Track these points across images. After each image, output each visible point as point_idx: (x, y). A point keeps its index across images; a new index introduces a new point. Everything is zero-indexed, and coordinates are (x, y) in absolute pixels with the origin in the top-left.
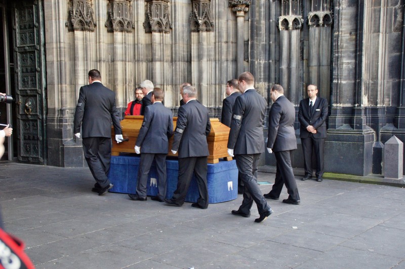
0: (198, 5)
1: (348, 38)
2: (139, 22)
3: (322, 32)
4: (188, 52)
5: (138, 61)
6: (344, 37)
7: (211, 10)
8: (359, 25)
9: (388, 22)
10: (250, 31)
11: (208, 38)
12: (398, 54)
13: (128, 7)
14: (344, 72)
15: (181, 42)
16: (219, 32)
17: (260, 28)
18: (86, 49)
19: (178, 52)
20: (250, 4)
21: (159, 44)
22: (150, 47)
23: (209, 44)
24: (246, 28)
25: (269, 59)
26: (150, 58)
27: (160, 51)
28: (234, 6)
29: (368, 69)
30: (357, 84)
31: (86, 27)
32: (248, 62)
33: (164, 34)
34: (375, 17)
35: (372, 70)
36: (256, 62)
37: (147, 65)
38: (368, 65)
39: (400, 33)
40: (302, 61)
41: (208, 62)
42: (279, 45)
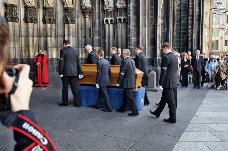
0: (67, 12)
1: (133, 28)
2: (40, 19)
3: (123, 26)
4: (63, 33)
5: (40, 36)
7: (74, 14)
8: (138, 23)
9: (149, 24)
11: (72, 26)
12: (153, 36)
13: (35, 11)
14: (132, 43)
15: (60, 28)
16: (77, 24)
17: (96, 23)
18: (14, 30)
19: (58, 33)
20: (91, 12)
21: (50, 29)
22: (45, 30)
23: (73, 29)
24: (90, 23)
25: (100, 37)
26: (46, 35)
27: (50, 32)
28: (84, 13)
29: (142, 42)
31: (14, 20)
32: (91, 38)
33: (52, 24)
34: (144, 20)
35: (144, 42)
36: (94, 38)
37: (44, 38)
38: (142, 40)
39: (154, 27)
40: (114, 38)
41: (73, 37)
42: (104, 30)
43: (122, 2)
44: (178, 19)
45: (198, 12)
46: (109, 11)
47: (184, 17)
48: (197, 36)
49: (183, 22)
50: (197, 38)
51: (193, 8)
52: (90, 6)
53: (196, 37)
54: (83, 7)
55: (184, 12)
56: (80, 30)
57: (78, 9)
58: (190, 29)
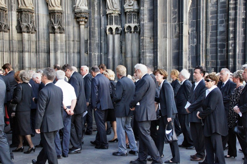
0: (54, 16)
1: (149, 41)
2: (13, 26)
3: (133, 36)
4: (47, 46)
5: (13, 52)
6: (147, 40)
7: (63, 20)
8: (155, 33)
9: (171, 32)
10: (88, 34)
11: (61, 37)
12: (177, 51)
13: (5, 15)
14: (147, 61)
15: (43, 40)
16: (68, 34)
17: (95, 32)
19: (40, 46)
20: (88, 17)
21: (27, 40)
22: (21, 43)
23: (61, 42)
24: (86, 32)
25: (101, 52)
26: (21, 50)
27: (28, 45)
28: (78, 18)
29: (161, 60)
30: (155, 69)
32: (87, 53)
33: (31, 34)
34: (164, 29)
35: (164, 60)
36: (93, 54)
37: (19, 54)
38: (161, 57)
39: (178, 39)
40: (121, 54)
41: (61, 53)
42: (107, 43)
43: (132, 3)
44: (214, 25)
45: (244, 14)
46: (113, 15)
47: (222, 22)
48: (242, 49)
49: (221, 29)
50: (242, 52)
51: (235, 8)
52: (87, 8)
53: (240, 51)
54: (76, 10)
55: (222, 14)
56: (72, 43)
57: (69, 12)
58: (232, 40)
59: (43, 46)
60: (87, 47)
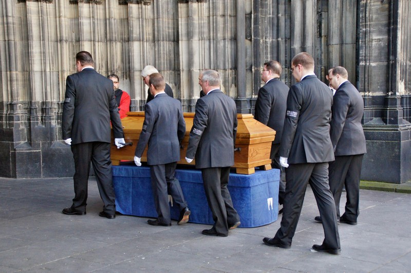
1: (379, 7)
4: (174, 28)
5: (111, 40)
6: (374, 6)
10: (252, 1)
11: (199, 9)
14: (373, 52)
15: (165, 16)
16: (213, 3)
18: (42, 26)
19: (161, 29)
21: (137, 18)
22: (126, 23)
23: (200, 18)
25: (278, 37)
26: (126, 36)
27: (138, 27)
29: (405, 47)
30: (390, 66)
32: (251, 40)
33: (144, 6)
36: (261, 41)
37: (122, 46)
38: (404, 42)
40: (319, 39)
41: (200, 41)
42: (290, 18)
59: (167, 28)
60: (251, 26)
